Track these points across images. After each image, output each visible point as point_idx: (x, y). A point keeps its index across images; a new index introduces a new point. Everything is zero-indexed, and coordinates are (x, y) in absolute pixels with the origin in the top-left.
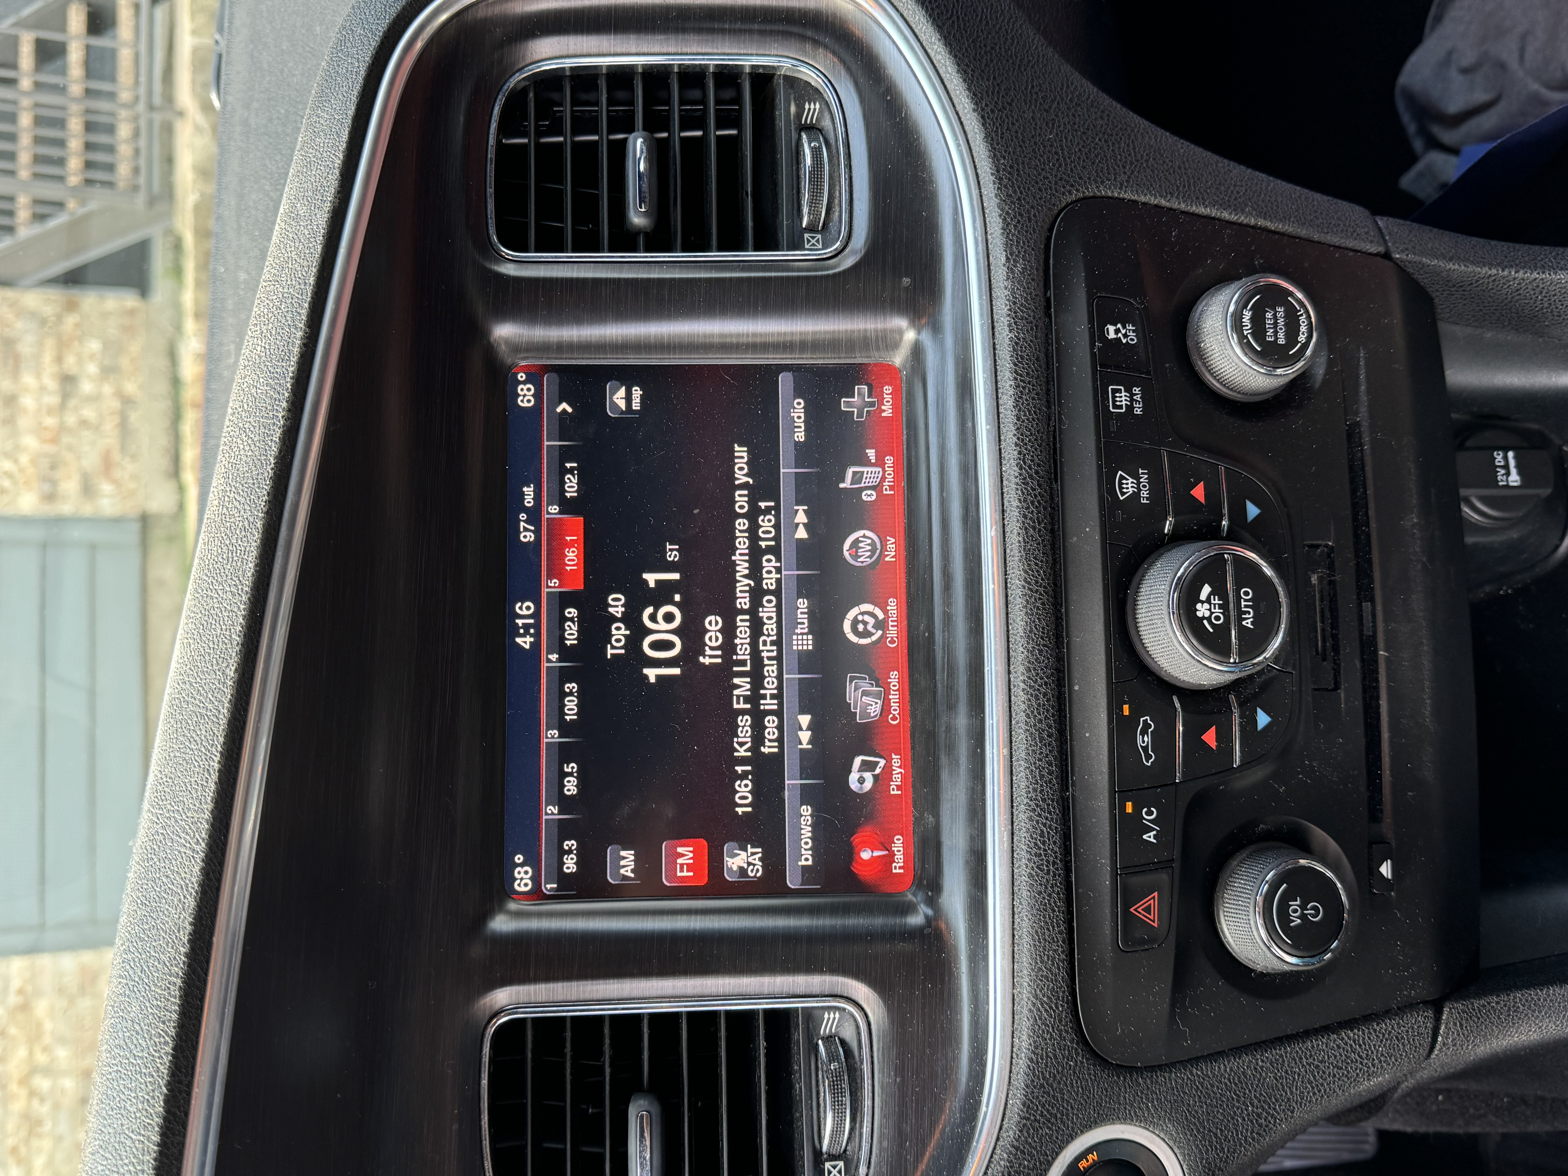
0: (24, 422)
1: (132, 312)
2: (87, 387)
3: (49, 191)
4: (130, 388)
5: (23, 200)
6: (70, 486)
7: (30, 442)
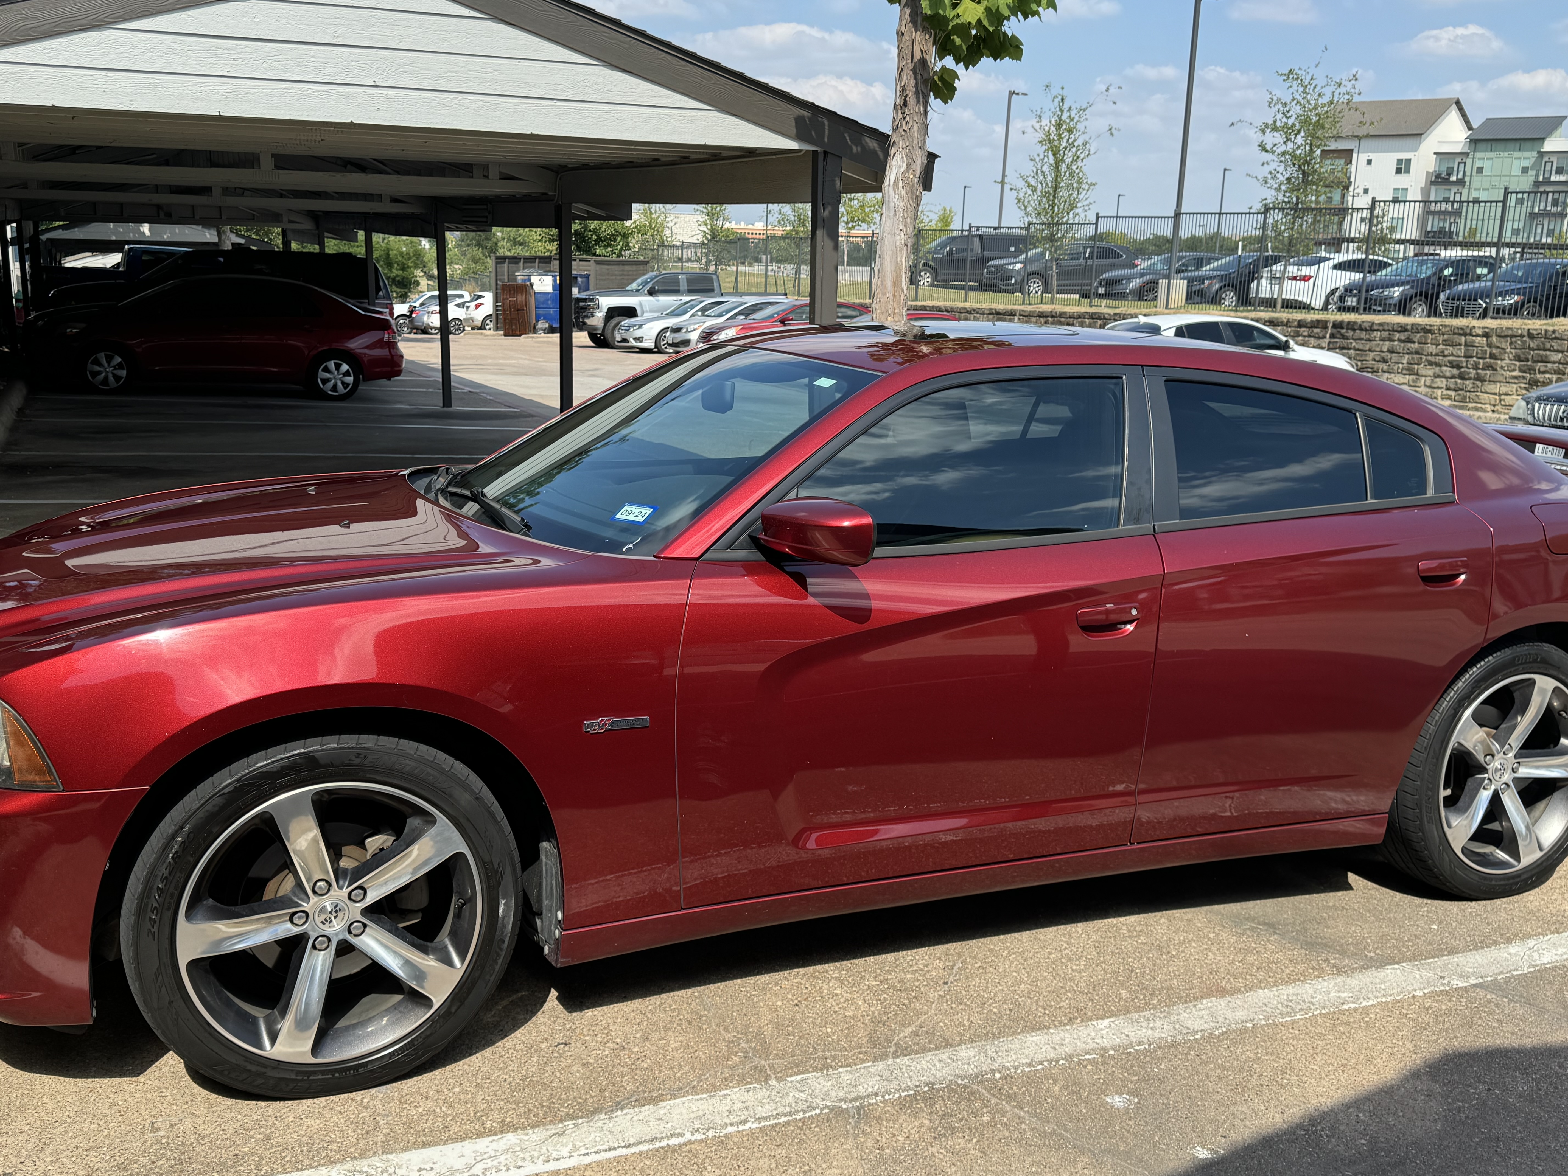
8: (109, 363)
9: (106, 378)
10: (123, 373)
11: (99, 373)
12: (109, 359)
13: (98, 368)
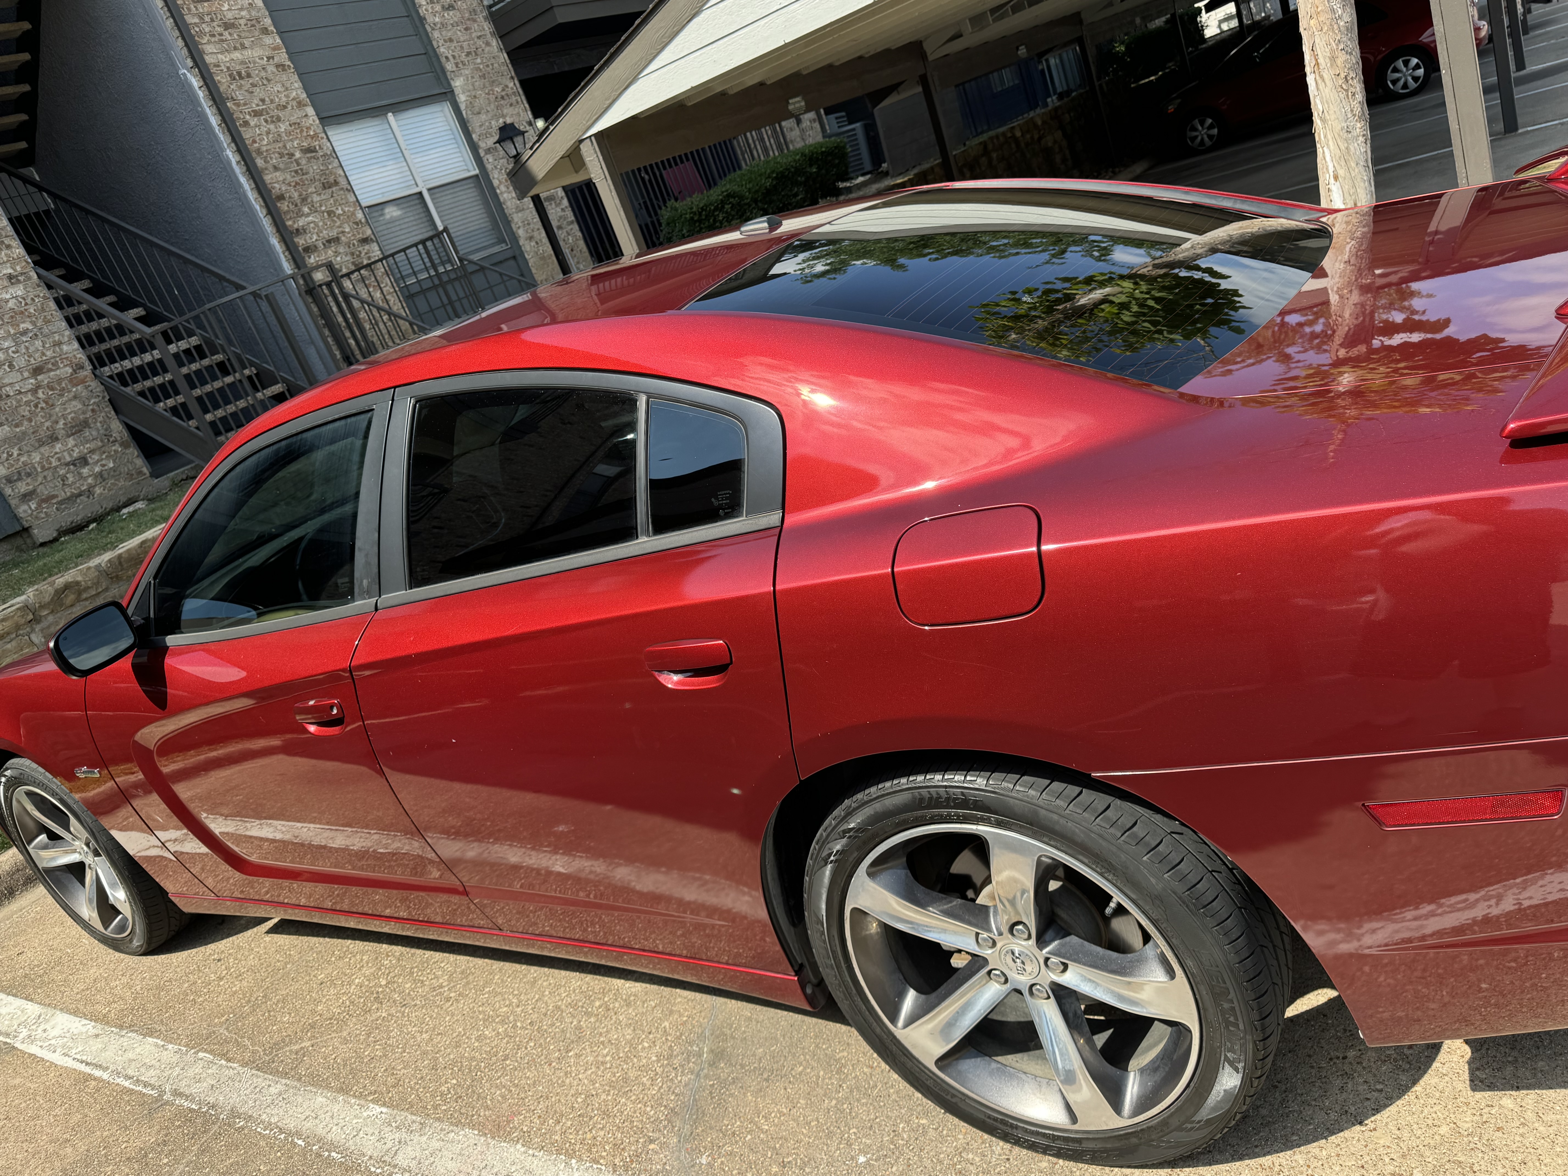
0: (45, 450)
1: (140, 473)
2: (85, 471)
3: (194, 408)
4: (98, 491)
5: (180, 399)
6: (23, 487)
7: (36, 457)
8: (1202, 125)
9: (1202, 139)
10: (1215, 131)
11: (1196, 137)
12: (1202, 123)
13: (1195, 134)
